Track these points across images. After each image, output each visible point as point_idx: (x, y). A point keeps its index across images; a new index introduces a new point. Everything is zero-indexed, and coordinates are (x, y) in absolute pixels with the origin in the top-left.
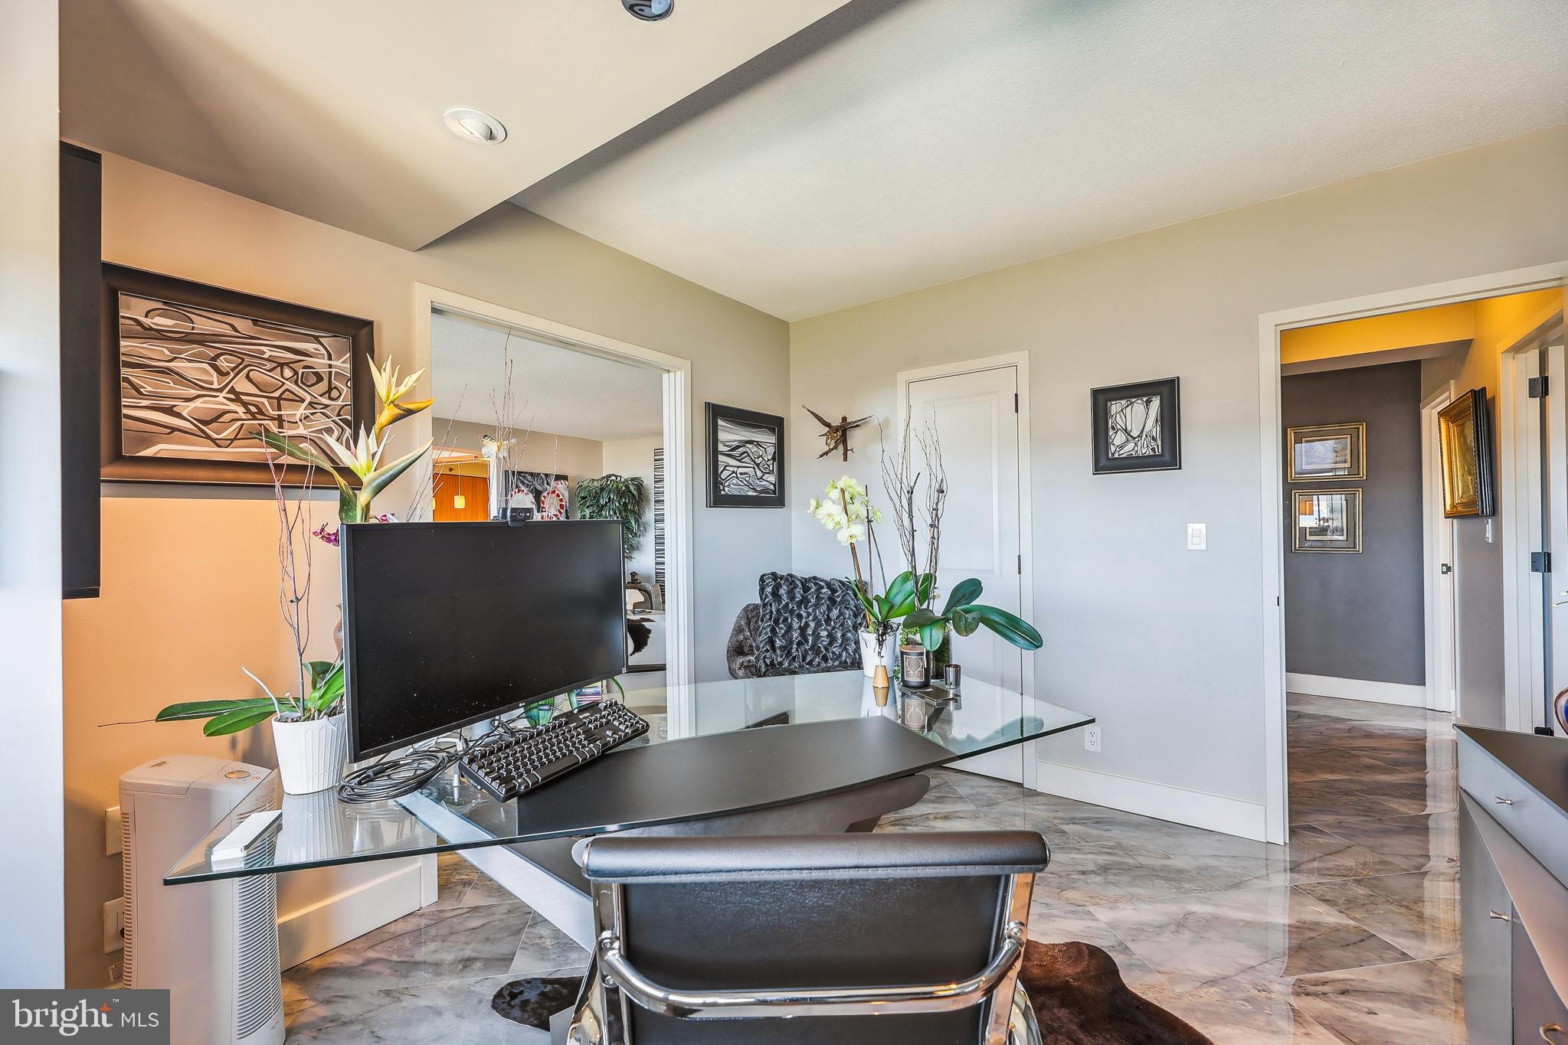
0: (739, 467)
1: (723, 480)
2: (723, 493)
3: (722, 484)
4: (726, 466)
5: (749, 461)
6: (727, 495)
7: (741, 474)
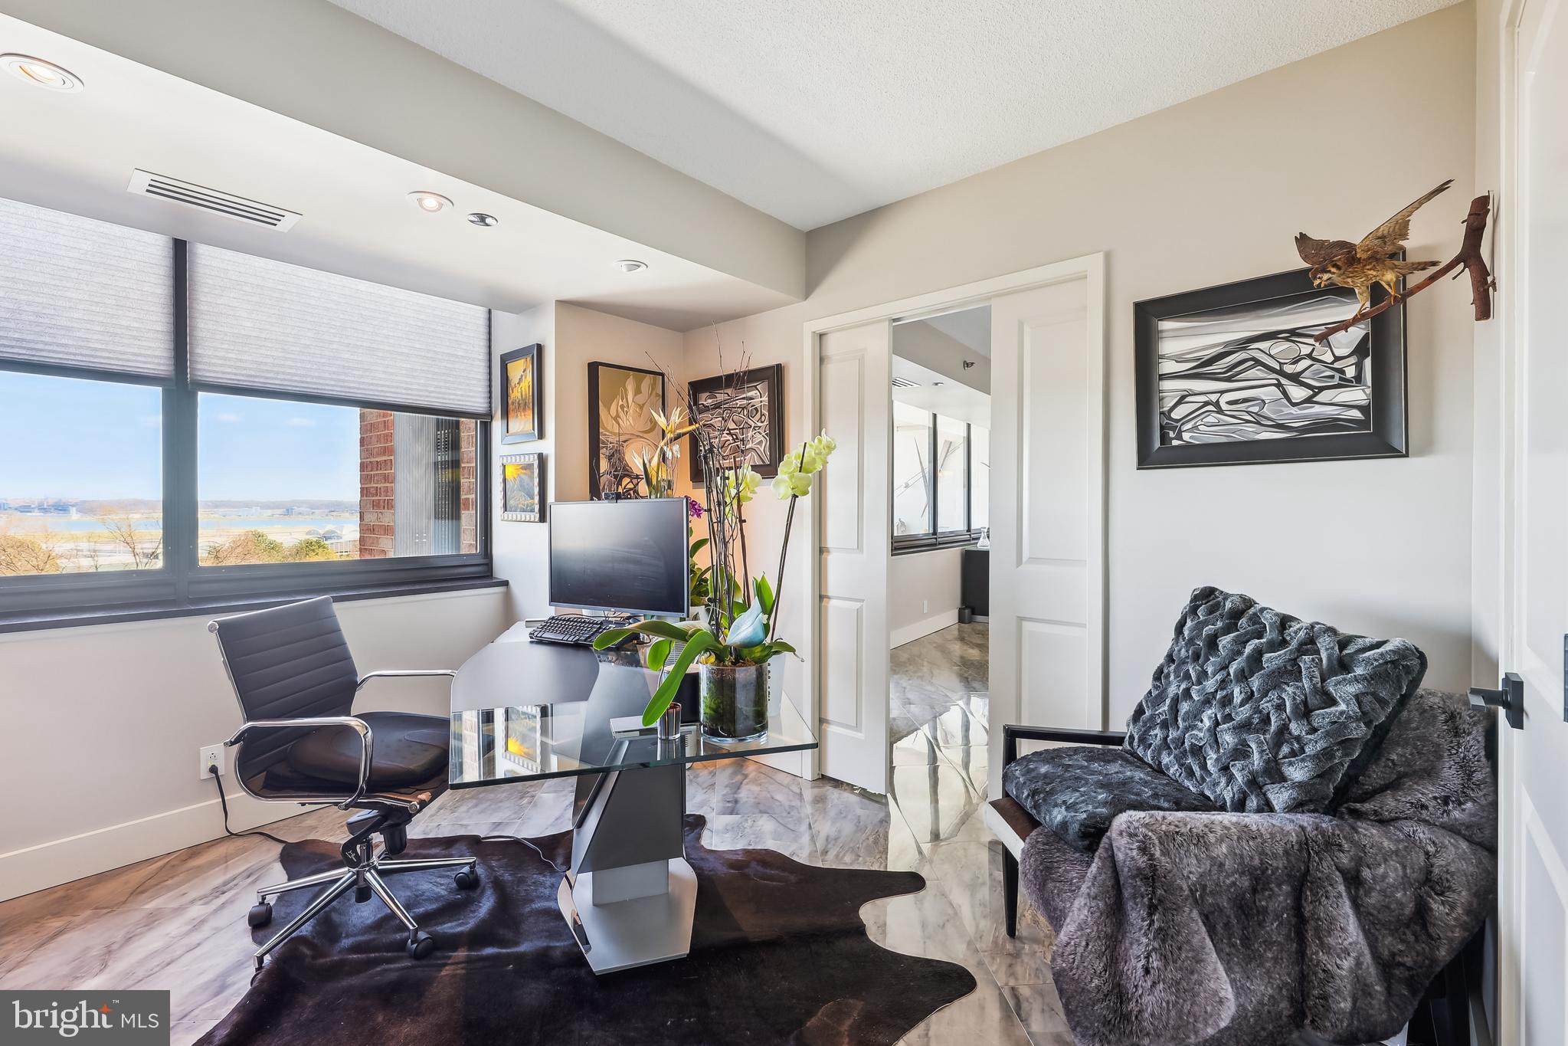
0: (1222, 392)
1: (1177, 421)
2: (1175, 443)
3: (1173, 429)
4: (1184, 397)
5: (1260, 374)
6: (1189, 446)
7: (1230, 403)
